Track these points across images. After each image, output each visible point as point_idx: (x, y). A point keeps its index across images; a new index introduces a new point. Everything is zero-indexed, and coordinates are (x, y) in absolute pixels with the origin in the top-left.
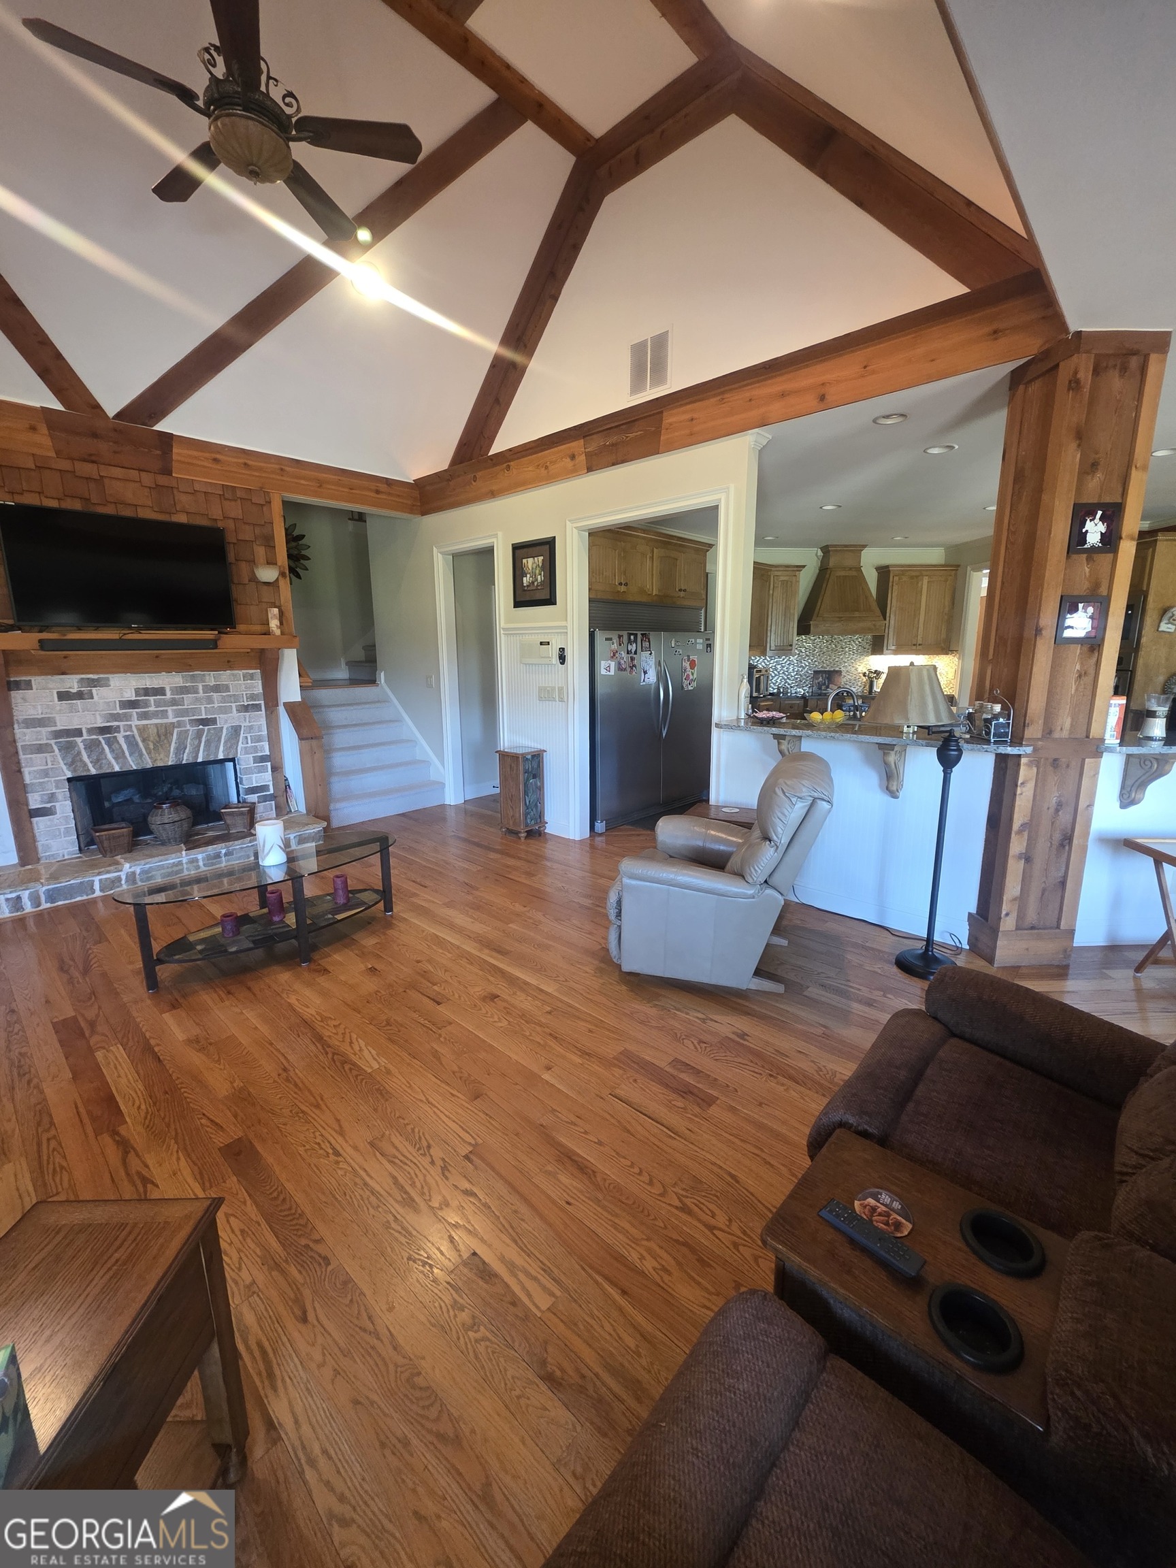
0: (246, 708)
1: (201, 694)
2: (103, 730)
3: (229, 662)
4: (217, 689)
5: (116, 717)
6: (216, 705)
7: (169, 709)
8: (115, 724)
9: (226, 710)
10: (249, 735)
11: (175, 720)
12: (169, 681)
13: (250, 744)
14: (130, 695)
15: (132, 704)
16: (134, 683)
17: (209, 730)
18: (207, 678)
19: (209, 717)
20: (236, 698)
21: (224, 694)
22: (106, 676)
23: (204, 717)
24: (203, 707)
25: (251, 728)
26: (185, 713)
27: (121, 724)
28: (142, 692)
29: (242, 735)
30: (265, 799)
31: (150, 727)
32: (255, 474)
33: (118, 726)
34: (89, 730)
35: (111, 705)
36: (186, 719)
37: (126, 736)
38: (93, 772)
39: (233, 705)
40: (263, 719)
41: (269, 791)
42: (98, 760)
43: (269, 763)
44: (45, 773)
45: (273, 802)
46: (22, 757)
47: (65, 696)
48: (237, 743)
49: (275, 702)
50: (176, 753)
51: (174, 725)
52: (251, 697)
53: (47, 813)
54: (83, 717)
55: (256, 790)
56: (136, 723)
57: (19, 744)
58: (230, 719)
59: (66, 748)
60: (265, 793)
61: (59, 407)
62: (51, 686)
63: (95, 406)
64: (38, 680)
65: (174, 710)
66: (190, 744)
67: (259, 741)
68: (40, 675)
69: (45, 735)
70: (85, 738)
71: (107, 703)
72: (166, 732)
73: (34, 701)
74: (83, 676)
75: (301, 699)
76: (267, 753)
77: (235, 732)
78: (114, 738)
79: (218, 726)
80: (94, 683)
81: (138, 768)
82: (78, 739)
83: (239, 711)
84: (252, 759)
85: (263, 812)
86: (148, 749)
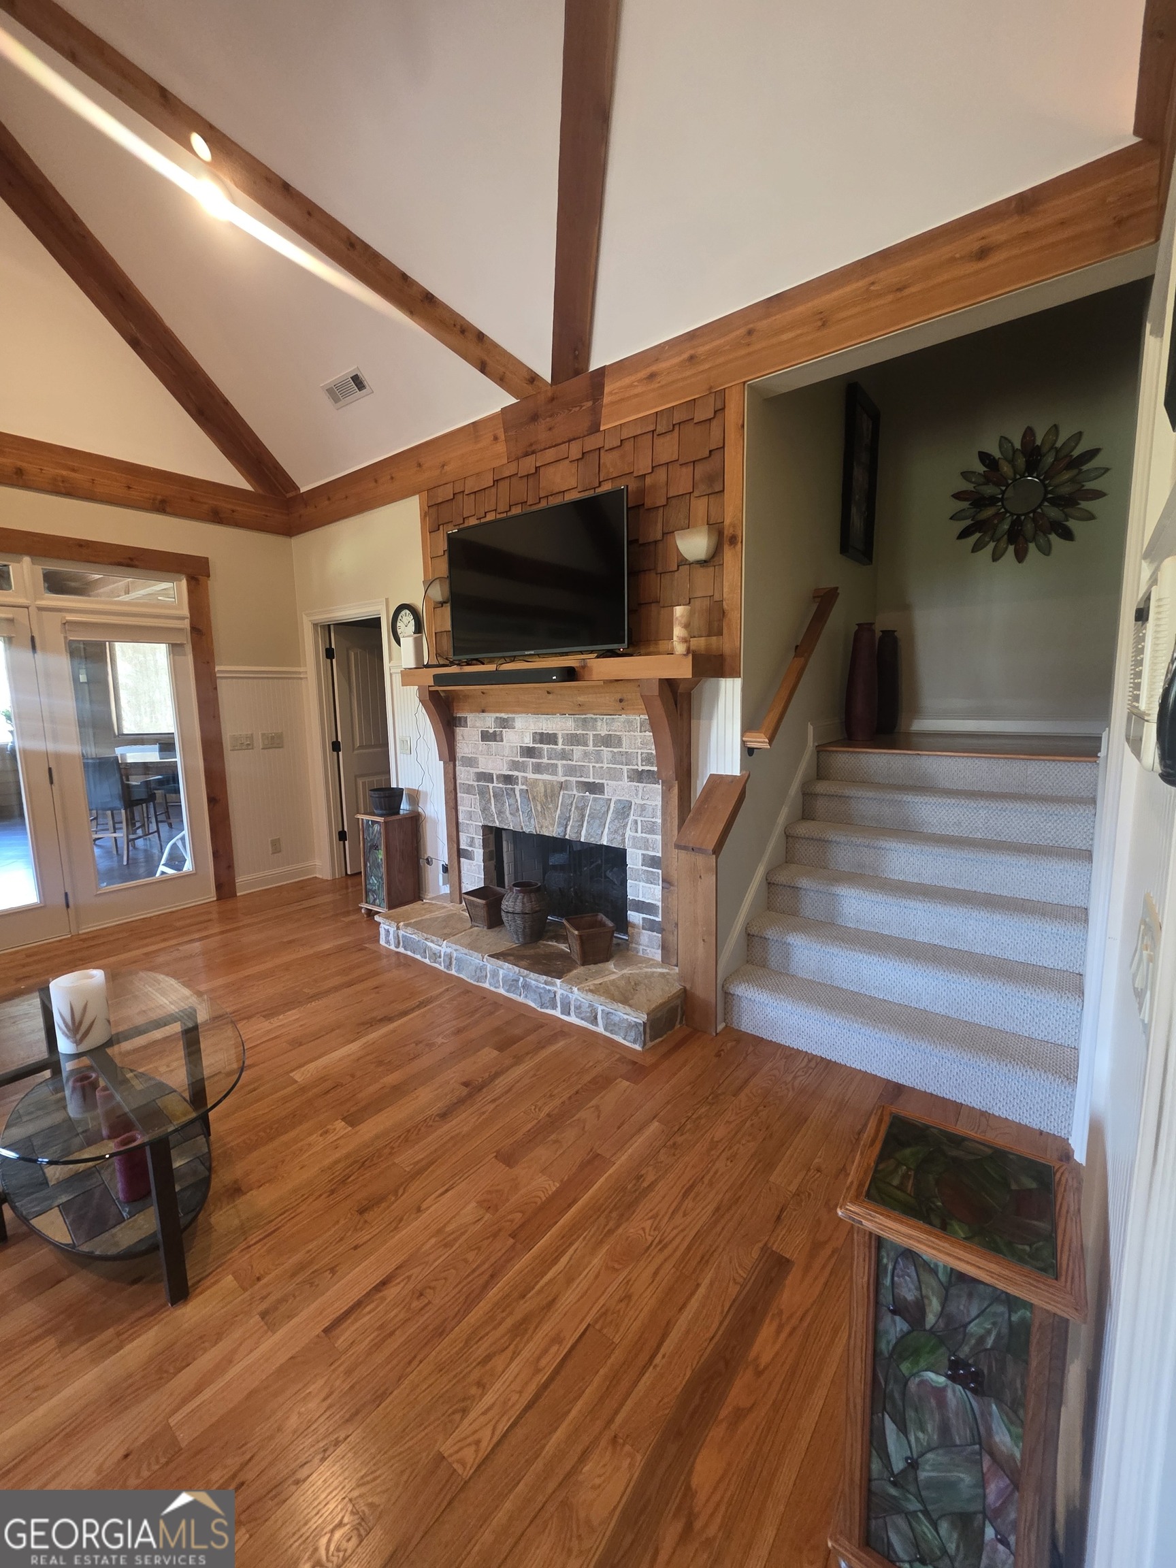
0: (639, 776)
1: (591, 748)
2: (508, 779)
3: (621, 701)
4: (607, 741)
5: (515, 765)
6: (605, 766)
7: (560, 763)
8: (515, 773)
9: (614, 775)
10: (639, 819)
11: (563, 779)
12: (560, 725)
13: (639, 834)
14: (528, 742)
15: (529, 752)
16: (532, 727)
17: (595, 799)
18: (599, 723)
19: (597, 781)
20: (628, 758)
21: (615, 750)
22: (513, 716)
23: (591, 780)
24: (591, 765)
25: (643, 808)
26: (571, 771)
27: (520, 774)
28: (538, 737)
29: (632, 818)
30: (651, 926)
31: (541, 784)
32: (707, 366)
33: (517, 777)
34: (499, 776)
35: (515, 750)
36: (573, 779)
37: (521, 790)
38: (497, 824)
39: (625, 768)
40: (660, 798)
41: (657, 916)
42: (500, 813)
43: (660, 871)
44: (470, 816)
45: (660, 935)
46: (459, 795)
47: (486, 736)
48: (625, 826)
49: (671, 773)
50: (559, 823)
51: (562, 786)
52: (647, 760)
53: (468, 855)
54: (495, 761)
55: (642, 907)
56: (531, 776)
57: (458, 781)
58: (619, 789)
59: (483, 793)
60: (652, 918)
61: (513, 400)
62: (477, 725)
63: (533, 378)
64: (471, 717)
65: (564, 766)
66: (574, 815)
67: (652, 832)
68: (471, 711)
69: (472, 776)
70: (495, 785)
71: (511, 747)
72: (552, 793)
73: (468, 740)
74: (498, 715)
75: (744, 772)
76: (660, 855)
77: (624, 810)
78: (513, 790)
79: (606, 796)
80: (505, 724)
81: (527, 830)
82: (491, 786)
83: (631, 779)
84: (640, 858)
85: (648, 946)
86: (536, 810)
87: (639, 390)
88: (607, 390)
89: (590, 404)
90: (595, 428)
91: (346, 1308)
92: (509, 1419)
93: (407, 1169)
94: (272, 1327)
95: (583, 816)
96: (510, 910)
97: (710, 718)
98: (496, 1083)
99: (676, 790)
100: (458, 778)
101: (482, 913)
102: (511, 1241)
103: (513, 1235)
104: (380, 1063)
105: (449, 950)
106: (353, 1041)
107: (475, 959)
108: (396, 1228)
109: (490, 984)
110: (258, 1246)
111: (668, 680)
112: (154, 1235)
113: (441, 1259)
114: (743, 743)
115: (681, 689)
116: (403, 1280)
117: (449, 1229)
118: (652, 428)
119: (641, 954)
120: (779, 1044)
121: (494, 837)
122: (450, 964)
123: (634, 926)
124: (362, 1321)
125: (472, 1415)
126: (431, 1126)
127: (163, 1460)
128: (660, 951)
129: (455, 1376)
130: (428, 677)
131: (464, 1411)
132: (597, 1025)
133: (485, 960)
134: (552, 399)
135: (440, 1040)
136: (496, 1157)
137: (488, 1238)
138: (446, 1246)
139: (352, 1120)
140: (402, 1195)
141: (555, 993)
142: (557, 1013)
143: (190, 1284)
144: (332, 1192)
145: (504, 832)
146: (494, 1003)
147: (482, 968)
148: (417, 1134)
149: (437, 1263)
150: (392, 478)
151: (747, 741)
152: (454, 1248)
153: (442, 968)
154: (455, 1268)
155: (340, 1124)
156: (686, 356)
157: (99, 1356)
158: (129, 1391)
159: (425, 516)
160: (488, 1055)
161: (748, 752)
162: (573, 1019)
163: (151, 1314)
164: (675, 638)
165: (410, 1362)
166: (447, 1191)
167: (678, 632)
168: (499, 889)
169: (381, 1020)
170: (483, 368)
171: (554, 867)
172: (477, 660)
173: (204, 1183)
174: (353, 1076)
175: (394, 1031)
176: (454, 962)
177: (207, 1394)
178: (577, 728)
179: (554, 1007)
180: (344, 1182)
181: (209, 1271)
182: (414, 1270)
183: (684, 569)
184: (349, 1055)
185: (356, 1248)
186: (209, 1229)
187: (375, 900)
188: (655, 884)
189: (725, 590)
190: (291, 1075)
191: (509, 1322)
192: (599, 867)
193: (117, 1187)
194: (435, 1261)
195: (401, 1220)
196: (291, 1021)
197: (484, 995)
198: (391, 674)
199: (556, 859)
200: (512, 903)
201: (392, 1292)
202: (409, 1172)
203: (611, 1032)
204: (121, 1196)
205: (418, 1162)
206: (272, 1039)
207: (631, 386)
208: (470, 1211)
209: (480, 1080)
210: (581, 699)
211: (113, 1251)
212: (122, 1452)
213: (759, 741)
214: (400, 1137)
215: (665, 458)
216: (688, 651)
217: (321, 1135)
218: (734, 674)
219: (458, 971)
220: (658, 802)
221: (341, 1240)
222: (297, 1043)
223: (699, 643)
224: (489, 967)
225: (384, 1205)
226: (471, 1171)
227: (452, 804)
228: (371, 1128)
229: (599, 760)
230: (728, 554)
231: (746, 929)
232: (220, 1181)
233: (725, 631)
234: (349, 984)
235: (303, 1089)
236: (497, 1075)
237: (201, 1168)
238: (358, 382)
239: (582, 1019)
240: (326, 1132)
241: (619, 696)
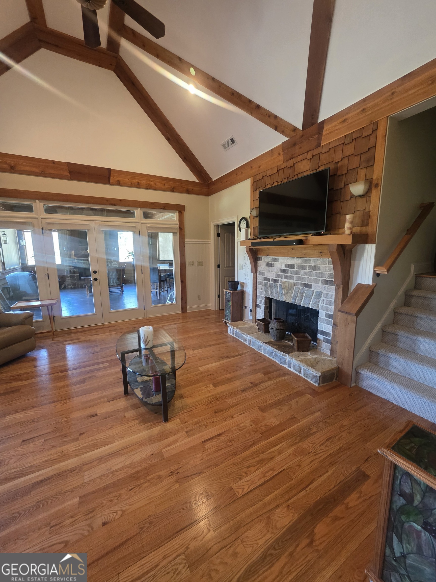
0: (326, 282)
1: (307, 270)
2: (275, 281)
3: (321, 253)
4: (314, 268)
5: (278, 276)
6: (313, 277)
7: (295, 276)
8: (278, 279)
9: (316, 281)
10: (325, 299)
11: (296, 282)
12: (296, 261)
13: (325, 305)
14: (283, 267)
15: (284, 271)
16: (285, 262)
17: (307, 290)
18: (312, 261)
19: (309, 283)
20: (322, 275)
21: (317, 272)
22: (279, 257)
23: (307, 283)
24: (307, 277)
25: (327, 295)
26: (299, 279)
27: (280, 279)
28: (287, 266)
29: (322, 298)
30: (327, 341)
31: (287, 283)
32: (370, 112)
33: (279, 280)
34: (272, 279)
35: (278, 270)
36: (300, 282)
37: (280, 285)
38: (270, 297)
39: (321, 279)
40: (334, 292)
41: (330, 338)
42: (271, 293)
43: (332, 320)
44: (261, 293)
45: (330, 345)
46: (257, 285)
47: (268, 265)
48: (319, 301)
49: (340, 281)
50: (293, 298)
51: (295, 284)
52: (330, 276)
53: (259, 307)
54: (271, 274)
55: (323, 333)
56: (284, 280)
57: (257, 280)
58: (317, 287)
59: (266, 285)
60: (327, 338)
61: (286, 139)
62: (265, 260)
63: (295, 129)
64: (264, 258)
65: (296, 277)
66: (299, 295)
67: (330, 304)
68: (264, 255)
69: (262, 279)
70: (270, 282)
71: (277, 269)
72: (291, 287)
73: (262, 265)
74: (273, 257)
75: (374, 283)
76: (333, 314)
77: (319, 295)
78: (277, 284)
79: (312, 289)
80: (275, 260)
81: (281, 300)
82: (269, 282)
83: (323, 283)
84: (324, 314)
85: (325, 349)
86: (285, 292)
87: (339, 127)
88: (325, 129)
89: (317, 136)
90: (319, 145)
91: (209, 438)
92: (254, 486)
93: (230, 404)
94: (189, 436)
95: (302, 296)
96: (272, 327)
97: (360, 260)
98: (262, 385)
99: (341, 289)
100: (257, 279)
101: (262, 327)
102: (261, 435)
103: (262, 434)
104: (225, 370)
105: (250, 338)
106: (217, 362)
107: (259, 343)
108: (225, 420)
109: (263, 352)
110: (186, 413)
111: (342, 245)
112: (161, 402)
113: (238, 434)
114: (374, 271)
115: (347, 248)
116: (226, 436)
117: (241, 425)
118: (343, 142)
119: (322, 351)
120: (380, 397)
121: (269, 301)
122: (250, 343)
123: (320, 340)
124: (212, 443)
125: (242, 481)
126: (239, 393)
127: (160, 459)
128: (330, 351)
129: (238, 468)
130: (249, 243)
131: (240, 479)
132: (301, 373)
133: (262, 343)
134: (302, 136)
135: (244, 367)
136: (259, 408)
137: (253, 432)
138: (239, 430)
139: (215, 385)
140: (228, 411)
141: (286, 359)
142: (286, 366)
143: (169, 418)
144: (208, 405)
145: (272, 300)
146: (265, 359)
147: (261, 346)
148: (234, 394)
149: (236, 434)
150: (242, 173)
151: (376, 271)
152: (242, 432)
153: (247, 344)
154: (242, 437)
155: (211, 386)
156: (361, 109)
157: (147, 428)
158: (153, 440)
159: (252, 186)
160: (260, 375)
161: (377, 275)
162: (292, 370)
163: (159, 422)
164: (346, 228)
165: (225, 459)
166: (241, 414)
167: (347, 225)
168: (270, 320)
169: (226, 357)
170: (276, 129)
171: (291, 314)
172: (267, 237)
173: (174, 392)
174: (216, 372)
175: (230, 361)
176: (251, 343)
177: (171, 447)
178: (302, 263)
179: (286, 364)
180: (211, 402)
181: (174, 416)
182: (229, 434)
183: (353, 199)
184: (215, 366)
185: (213, 422)
186: (174, 405)
187: (228, 318)
188: (330, 325)
189: (371, 207)
190: (199, 368)
191: (257, 459)
192: (308, 316)
193: (153, 387)
194: (236, 433)
195: (227, 418)
196: (199, 352)
197: (261, 356)
198: (237, 242)
199: (291, 311)
200: (273, 325)
201: (222, 438)
202: (230, 405)
203: (306, 377)
204: (154, 389)
205: (233, 403)
206: (194, 356)
207: (335, 126)
208: (248, 422)
209: (256, 383)
210: (305, 252)
211: (151, 403)
212: (151, 454)
213: (382, 271)
214: (228, 394)
215: (348, 154)
216: (351, 233)
217: (206, 387)
218: (372, 242)
219: (253, 346)
220: (334, 293)
221: (209, 419)
222: (201, 359)
223: (357, 230)
224: (263, 346)
225: (222, 413)
226: (250, 410)
227: (255, 288)
228: (220, 389)
229: (310, 275)
230: (374, 192)
231: (369, 348)
232: (178, 393)
233: (370, 224)
234: (218, 344)
235: (201, 373)
236: (262, 382)
237: (173, 387)
238: (232, 141)
239: (295, 370)
240: (207, 387)
241: (320, 251)
